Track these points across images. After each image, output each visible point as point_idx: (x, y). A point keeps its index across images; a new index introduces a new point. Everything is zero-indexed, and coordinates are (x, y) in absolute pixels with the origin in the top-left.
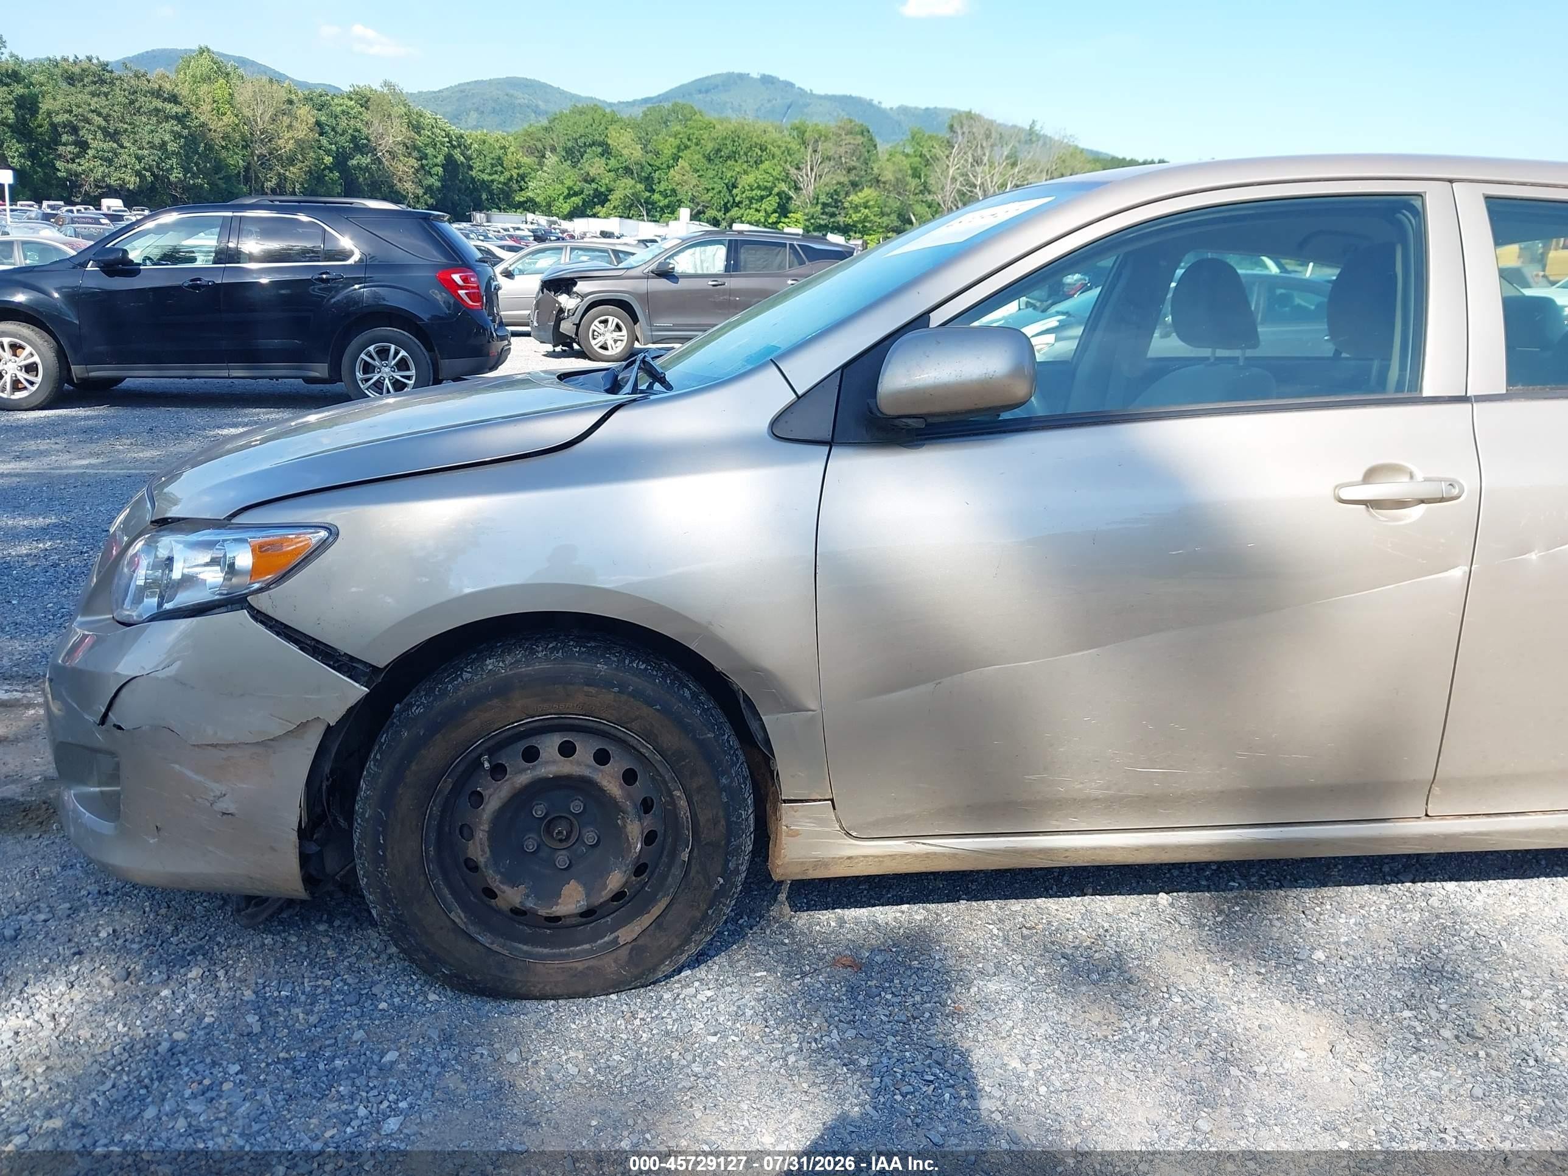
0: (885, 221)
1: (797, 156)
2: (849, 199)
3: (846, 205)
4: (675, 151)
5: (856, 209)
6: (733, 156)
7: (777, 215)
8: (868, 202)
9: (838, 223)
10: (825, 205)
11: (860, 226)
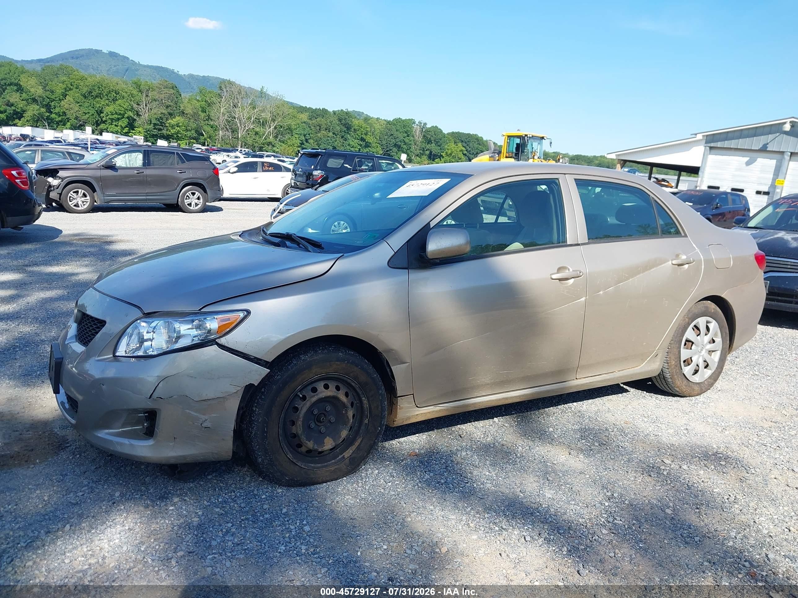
0: (189, 134)
1: (137, 98)
2: (168, 122)
3: (167, 125)
4: (63, 91)
5: (173, 127)
6: (99, 96)
7: (128, 129)
8: (179, 123)
9: (163, 134)
10: (155, 124)
11: (175, 136)
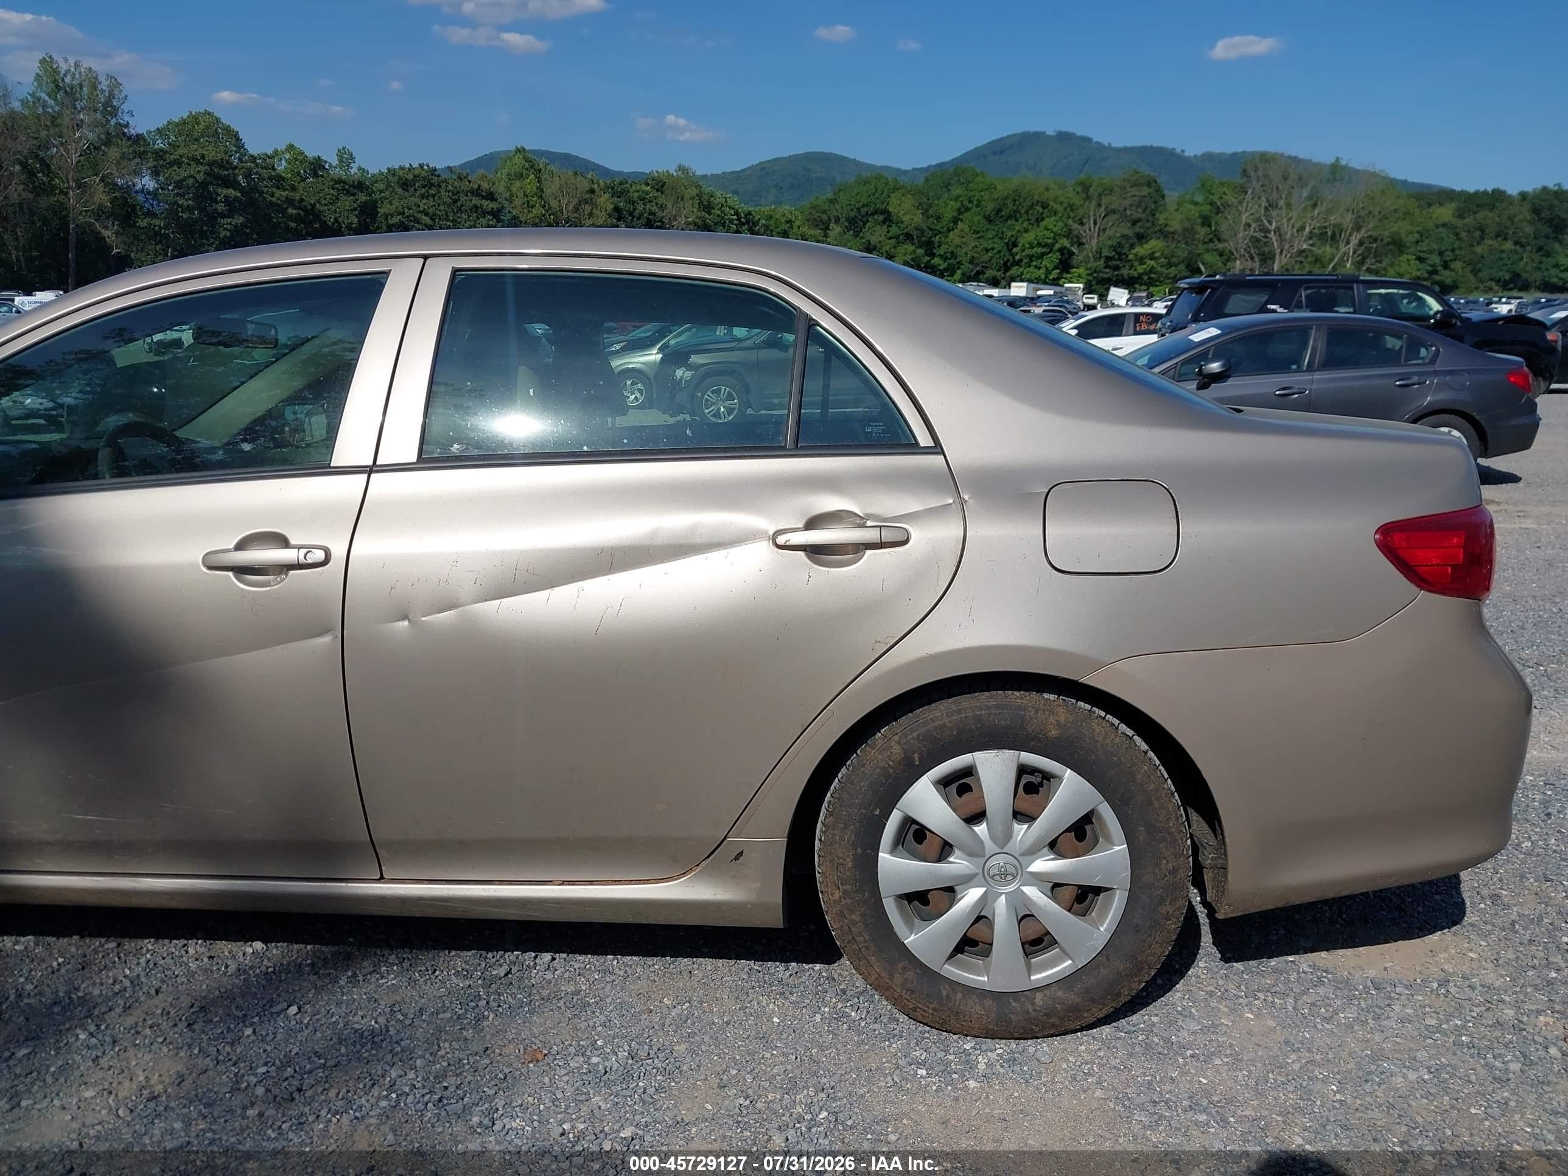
0: (1173, 271)
1: (1081, 212)
2: (1133, 251)
3: (1131, 257)
4: (955, 214)
5: (1141, 261)
6: (1014, 215)
7: (1058, 271)
8: (1153, 253)
9: (1122, 275)
10: (1108, 259)
11: (1145, 278)
